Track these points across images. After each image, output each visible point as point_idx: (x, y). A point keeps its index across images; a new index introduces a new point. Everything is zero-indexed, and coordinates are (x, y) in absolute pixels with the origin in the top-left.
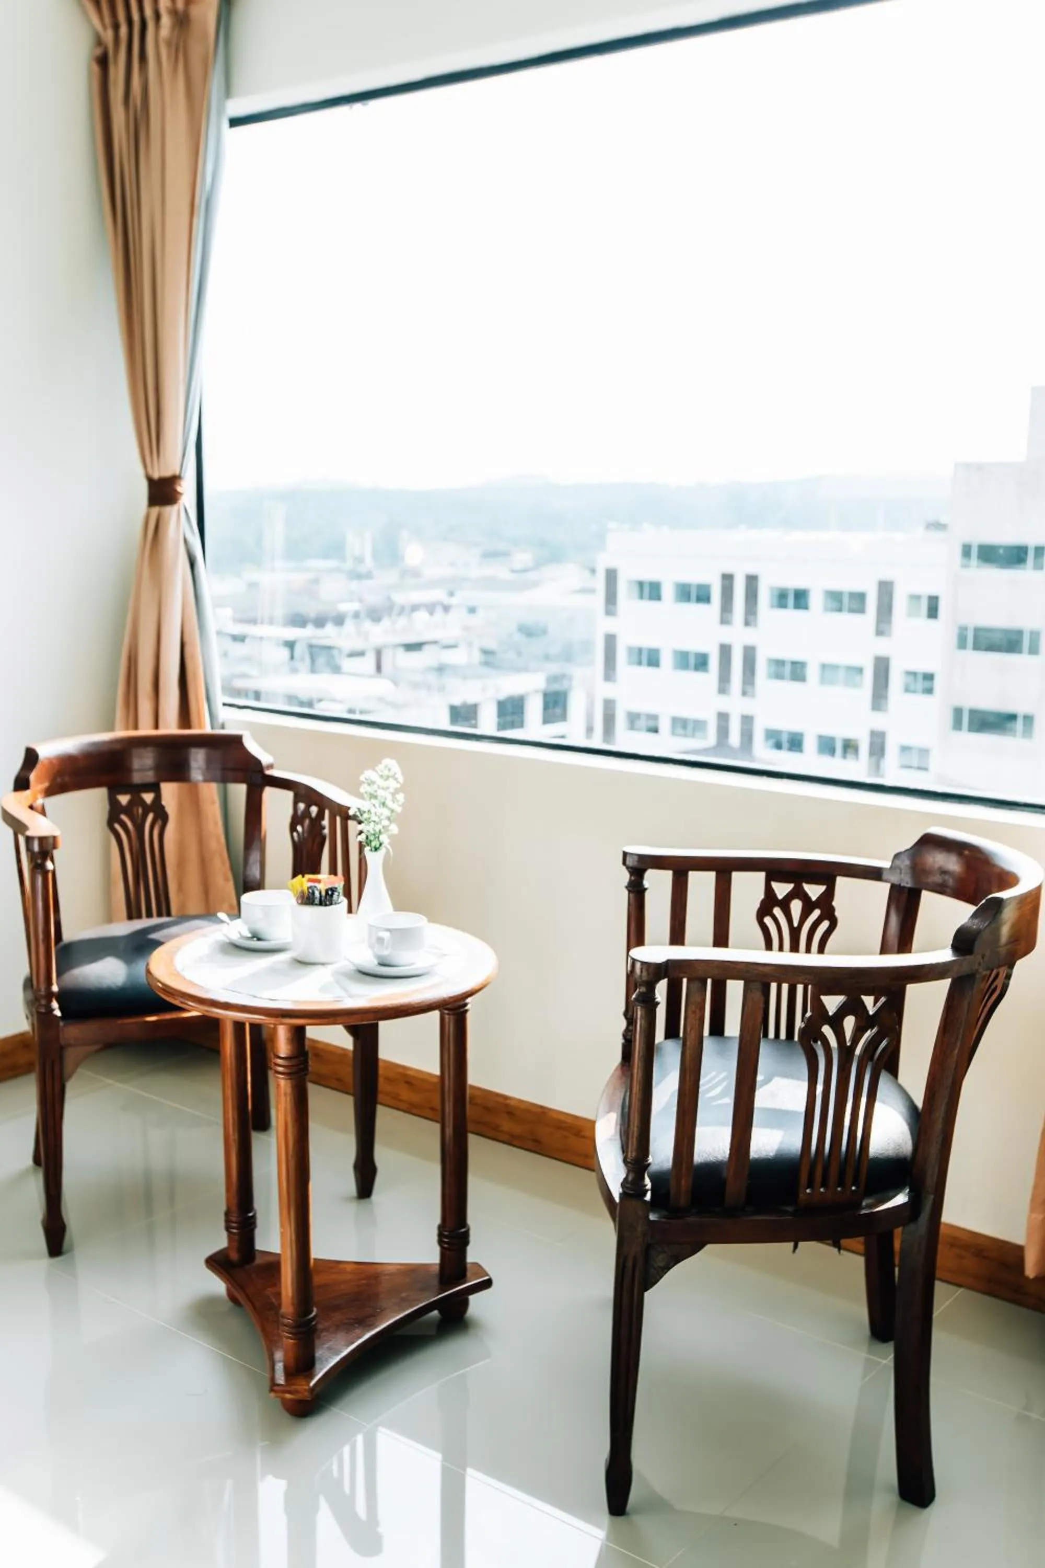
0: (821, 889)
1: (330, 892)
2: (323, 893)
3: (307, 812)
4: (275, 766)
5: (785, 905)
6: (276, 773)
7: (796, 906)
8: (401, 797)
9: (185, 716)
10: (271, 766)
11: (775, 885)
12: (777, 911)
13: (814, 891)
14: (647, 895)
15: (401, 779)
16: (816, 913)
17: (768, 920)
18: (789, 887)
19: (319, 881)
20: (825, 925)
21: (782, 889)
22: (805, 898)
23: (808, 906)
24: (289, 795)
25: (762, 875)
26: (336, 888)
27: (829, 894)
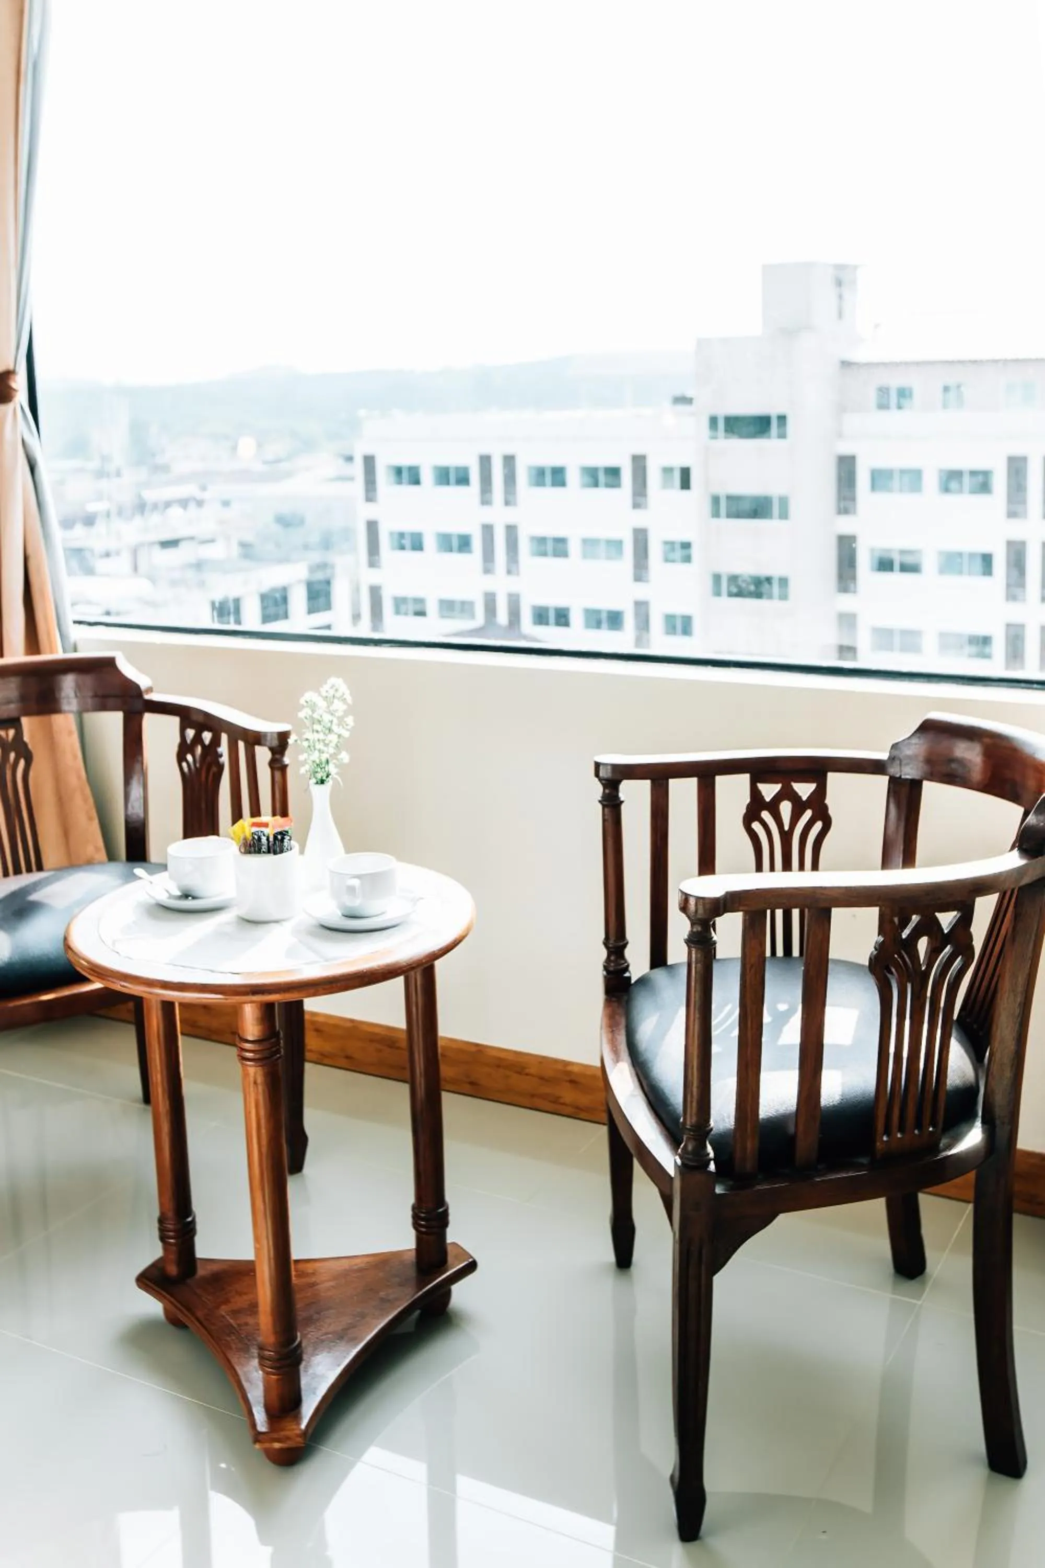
0: (812, 787)
1: (279, 837)
2: (271, 839)
3: (198, 739)
4: (154, 689)
5: (773, 807)
6: (155, 697)
7: (786, 808)
8: (350, 720)
9: (33, 641)
10: (150, 690)
11: (761, 787)
12: (765, 815)
13: (804, 790)
14: (624, 808)
15: (349, 699)
16: (808, 814)
17: (756, 826)
18: (777, 788)
19: (266, 825)
20: (818, 826)
21: (769, 791)
22: (794, 798)
23: (799, 807)
24: (175, 721)
25: (745, 778)
26: (287, 832)
27: (820, 792)
